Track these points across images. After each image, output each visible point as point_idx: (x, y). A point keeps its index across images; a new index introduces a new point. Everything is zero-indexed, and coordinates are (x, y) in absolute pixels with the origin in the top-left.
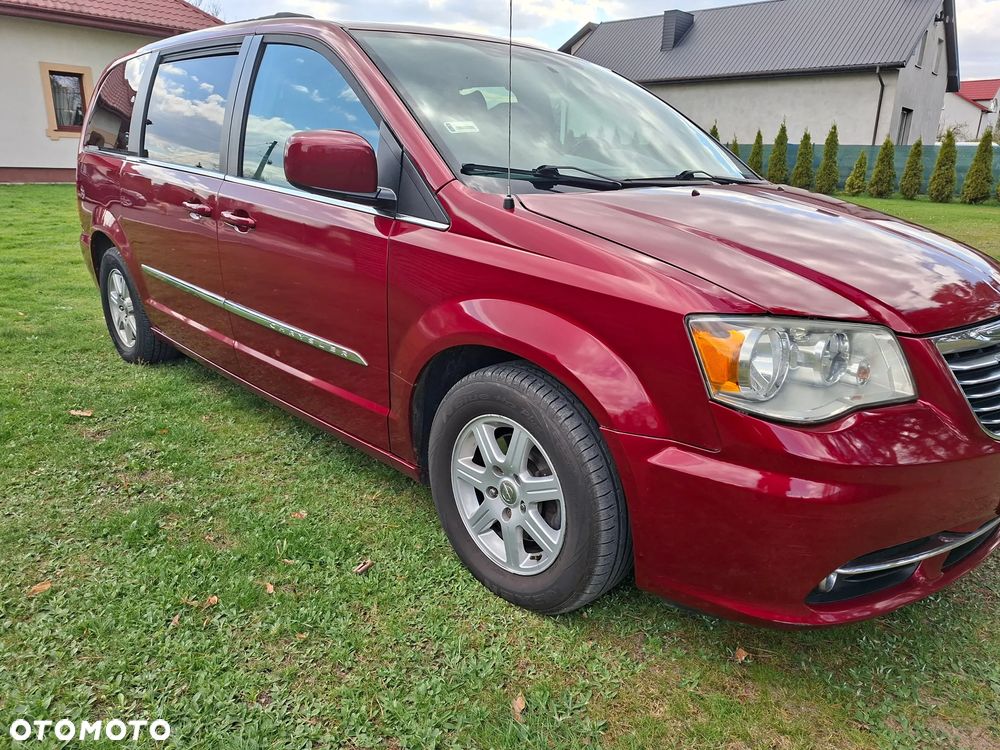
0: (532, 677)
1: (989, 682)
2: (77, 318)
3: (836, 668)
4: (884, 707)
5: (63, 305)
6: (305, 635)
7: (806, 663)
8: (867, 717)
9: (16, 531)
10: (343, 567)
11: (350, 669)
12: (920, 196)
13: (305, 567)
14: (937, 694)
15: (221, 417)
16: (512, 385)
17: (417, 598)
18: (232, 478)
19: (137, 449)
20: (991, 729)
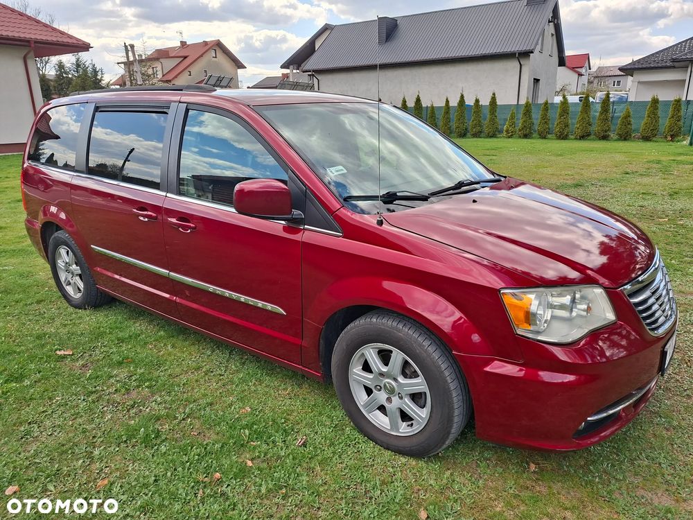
0: (424, 498)
1: (660, 464)
2: (21, 275)
3: (582, 467)
4: (612, 486)
5: (5, 266)
6: (284, 491)
7: (566, 465)
8: (605, 493)
9: (63, 445)
10: (287, 442)
11: (319, 508)
12: (549, 136)
13: (265, 447)
14: (636, 474)
15: (162, 345)
16: (392, 328)
17: (340, 457)
18: (189, 389)
19: (116, 376)
20: (667, 490)
